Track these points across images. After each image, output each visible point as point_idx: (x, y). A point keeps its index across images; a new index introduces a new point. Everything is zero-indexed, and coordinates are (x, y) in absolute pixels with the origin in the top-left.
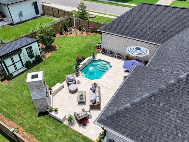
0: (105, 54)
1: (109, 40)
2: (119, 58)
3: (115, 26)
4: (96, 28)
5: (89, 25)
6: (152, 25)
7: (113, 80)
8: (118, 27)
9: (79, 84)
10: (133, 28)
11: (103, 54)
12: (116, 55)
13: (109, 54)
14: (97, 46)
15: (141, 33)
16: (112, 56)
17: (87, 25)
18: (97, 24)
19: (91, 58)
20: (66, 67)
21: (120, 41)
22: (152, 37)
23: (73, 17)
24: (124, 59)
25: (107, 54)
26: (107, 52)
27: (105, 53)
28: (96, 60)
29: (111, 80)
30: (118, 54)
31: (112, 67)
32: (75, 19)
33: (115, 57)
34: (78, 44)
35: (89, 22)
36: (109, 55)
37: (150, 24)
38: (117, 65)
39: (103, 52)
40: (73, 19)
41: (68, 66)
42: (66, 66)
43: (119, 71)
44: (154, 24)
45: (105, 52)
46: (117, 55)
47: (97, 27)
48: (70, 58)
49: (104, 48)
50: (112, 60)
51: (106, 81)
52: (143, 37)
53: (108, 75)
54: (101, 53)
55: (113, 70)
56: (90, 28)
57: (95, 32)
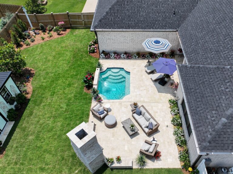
0: (109, 58)
1: (109, 39)
2: (130, 59)
3: (113, 18)
4: (69, 22)
5: (54, 20)
6: (158, 7)
7: (144, 89)
8: (119, 19)
10: (138, 16)
11: (106, 58)
13: (114, 56)
14: (91, 50)
15: (151, 21)
16: (119, 57)
17: (53, 21)
18: (69, 16)
19: (99, 71)
20: (73, 95)
22: (165, 23)
24: (135, 57)
25: (111, 57)
26: (110, 55)
27: (109, 57)
28: (104, 70)
29: (142, 91)
30: (126, 53)
31: (130, 72)
33: (124, 58)
34: (59, 54)
35: (54, 16)
36: (115, 58)
37: (157, 7)
38: (134, 68)
39: (105, 56)
41: (74, 92)
43: (142, 76)
44: (161, 5)
45: (107, 55)
46: (125, 55)
47: (69, 20)
48: (66, 80)
49: (103, 51)
50: (123, 63)
51: (138, 93)
52: (154, 25)
53: (134, 85)
54: (103, 58)
55: (134, 76)
56: (59, 24)
57: (69, 28)
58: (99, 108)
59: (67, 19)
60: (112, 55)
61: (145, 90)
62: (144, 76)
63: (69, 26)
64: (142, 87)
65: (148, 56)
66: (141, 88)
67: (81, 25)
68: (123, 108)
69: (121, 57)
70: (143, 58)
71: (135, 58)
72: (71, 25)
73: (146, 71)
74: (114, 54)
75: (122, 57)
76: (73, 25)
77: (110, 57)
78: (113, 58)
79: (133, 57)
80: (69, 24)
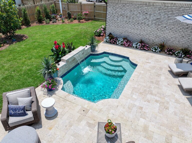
0: (114, 43)
2: (145, 50)
11: (110, 43)
12: (137, 44)
13: (121, 42)
14: (98, 32)
16: (129, 45)
17: (80, 11)
18: (94, 6)
19: (86, 48)
21: (146, 13)
23: (59, 2)
24: (155, 50)
25: (118, 43)
26: (117, 40)
27: (115, 41)
29: (149, 102)
30: (141, 42)
32: (62, 4)
33: (136, 48)
35: (82, 6)
36: (123, 45)
39: (110, 40)
40: (59, 4)
42: (28, 66)
43: (159, 75)
45: (113, 40)
47: (94, 11)
49: (110, 34)
50: (131, 52)
53: (136, 86)
54: (107, 42)
55: (142, 72)
56: (83, 13)
57: (92, 20)
58: (20, 99)
60: (119, 40)
61: (158, 104)
62: (163, 78)
63: (93, 17)
64: (152, 94)
65: (179, 53)
66: (149, 97)
68: (84, 123)
69: (132, 45)
70: (169, 54)
71: (154, 51)
72: (95, 16)
73: (171, 72)
74: (124, 40)
75: (134, 46)
76: (97, 17)
77: (117, 42)
78: (120, 45)
79: (152, 49)
80: (93, 15)
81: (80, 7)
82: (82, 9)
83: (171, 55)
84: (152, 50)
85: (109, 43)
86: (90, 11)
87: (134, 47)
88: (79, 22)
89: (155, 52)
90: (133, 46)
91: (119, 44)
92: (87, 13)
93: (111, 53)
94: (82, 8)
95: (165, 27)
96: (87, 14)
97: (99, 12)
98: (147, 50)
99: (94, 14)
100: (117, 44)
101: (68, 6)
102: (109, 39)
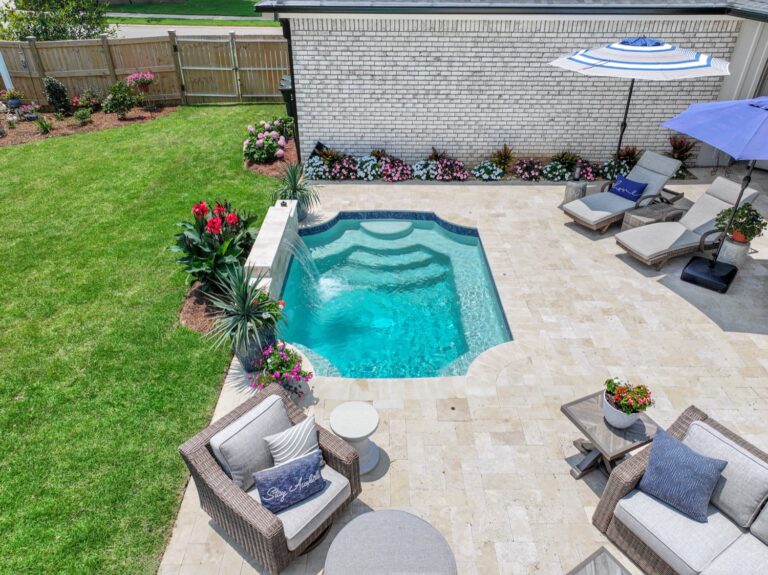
0: (347, 178)
1: (352, 73)
2: (459, 179)
4: (174, 77)
5: (114, 67)
7: (606, 312)
9: (386, 479)
11: (334, 178)
12: (426, 166)
13: (373, 167)
14: (260, 148)
16: (402, 174)
17: (107, 70)
18: (175, 49)
19: (292, 212)
20: (87, 347)
21: (438, 59)
24: (489, 172)
25: (361, 174)
26: (355, 163)
27: (350, 170)
28: (324, 221)
29: (590, 319)
30: (436, 156)
31: (474, 231)
33: (428, 178)
35: (113, 49)
36: (383, 177)
38: (493, 212)
39: (331, 167)
45: (338, 165)
46: (433, 164)
47: (177, 66)
49: (319, 146)
51: (569, 335)
53: (526, 290)
54: (318, 177)
55: (508, 246)
56: (129, 81)
57: (174, 103)
59: (168, 63)
60: (362, 164)
62: (568, 247)
63: (177, 94)
65: (554, 169)
66: (579, 306)
67: (227, 92)
68: (484, 440)
69: (412, 171)
70: (530, 179)
71: (486, 176)
72: (183, 88)
73: (578, 225)
74: (379, 159)
75: (421, 173)
76: (194, 92)
77: (356, 172)
78: (370, 178)
79: (478, 174)
80: (176, 84)
81: (103, 58)
82: (118, 62)
83: (536, 178)
84: (480, 177)
85: (327, 179)
86: (156, 68)
87: (419, 177)
88: (123, 119)
89: (490, 179)
90: (416, 173)
91: (366, 176)
92: (149, 77)
93: (363, 213)
94: (116, 56)
95: (500, 95)
96: (150, 82)
97: (200, 70)
98: (464, 180)
99: (179, 78)
100: (361, 178)
101: (37, 57)
102: (325, 167)
